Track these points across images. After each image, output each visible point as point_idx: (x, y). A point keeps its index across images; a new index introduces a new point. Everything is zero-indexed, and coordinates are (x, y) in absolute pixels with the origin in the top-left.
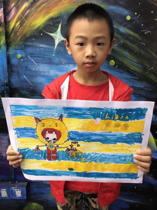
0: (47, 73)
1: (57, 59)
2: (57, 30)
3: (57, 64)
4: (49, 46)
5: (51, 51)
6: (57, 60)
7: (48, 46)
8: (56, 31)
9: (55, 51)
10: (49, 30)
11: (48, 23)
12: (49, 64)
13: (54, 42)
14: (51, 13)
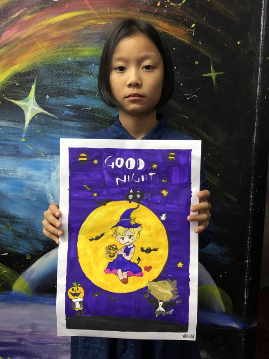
0: (10, 174)
1: (29, 146)
2: (28, 94)
3: (31, 157)
4: (14, 123)
5: (19, 133)
6: (29, 148)
7: (11, 125)
8: (27, 97)
9: (25, 132)
10: (14, 94)
11: (11, 82)
12: (14, 156)
13: (24, 115)
14: (15, 64)
